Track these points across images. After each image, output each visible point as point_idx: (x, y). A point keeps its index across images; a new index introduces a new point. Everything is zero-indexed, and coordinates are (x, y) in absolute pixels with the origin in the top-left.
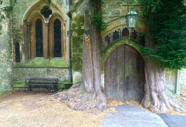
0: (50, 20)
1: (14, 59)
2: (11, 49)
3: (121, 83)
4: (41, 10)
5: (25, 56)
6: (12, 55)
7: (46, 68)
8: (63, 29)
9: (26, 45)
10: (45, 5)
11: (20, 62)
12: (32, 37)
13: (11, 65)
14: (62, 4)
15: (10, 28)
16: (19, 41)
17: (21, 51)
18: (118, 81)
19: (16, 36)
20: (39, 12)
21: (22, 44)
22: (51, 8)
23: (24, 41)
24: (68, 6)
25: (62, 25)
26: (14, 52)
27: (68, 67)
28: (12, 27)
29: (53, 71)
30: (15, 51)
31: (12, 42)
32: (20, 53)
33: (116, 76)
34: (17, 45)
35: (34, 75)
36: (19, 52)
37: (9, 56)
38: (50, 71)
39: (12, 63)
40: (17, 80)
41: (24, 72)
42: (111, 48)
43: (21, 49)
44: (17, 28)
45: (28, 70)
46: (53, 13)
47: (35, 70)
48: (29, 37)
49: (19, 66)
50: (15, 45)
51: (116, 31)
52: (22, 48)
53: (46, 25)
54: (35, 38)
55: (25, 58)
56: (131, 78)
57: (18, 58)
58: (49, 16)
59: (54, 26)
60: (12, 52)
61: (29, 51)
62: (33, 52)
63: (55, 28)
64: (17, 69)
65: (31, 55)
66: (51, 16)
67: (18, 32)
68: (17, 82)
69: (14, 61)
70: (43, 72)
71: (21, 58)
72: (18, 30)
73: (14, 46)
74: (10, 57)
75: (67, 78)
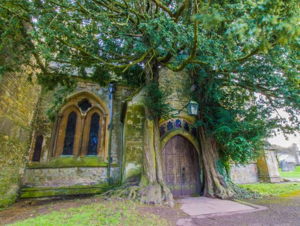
0: (88, 113)
1: (30, 157)
2: (30, 143)
3: (178, 175)
4: (79, 103)
5: (48, 152)
6: (29, 151)
7: (76, 168)
8: (101, 124)
9: (52, 139)
10: (84, 98)
11: (38, 160)
12: (61, 131)
13: (25, 165)
14: (104, 98)
15: (35, 117)
16: (44, 134)
17: (44, 147)
18: (175, 173)
19: (41, 128)
20: (76, 104)
21: (47, 138)
22: (91, 101)
23: (50, 134)
24: (111, 101)
25: (101, 119)
26: (32, 148)
27: (106, 165)
28: (38, 118)
29: (85, 171)
30: (34, 146)
31: (33, 135)
32: (42, 149)
33: (172, 168)
34: (39, 139)
35: (58, 177)
36: (41, 147)
37: (26, 152)
38: (82, 172)
39: (26, 162)
40: (29, 187)
41: (42, 175)
42: (167, 138)
43: (44, 144)
44: (45, 119)
45: (49, 172)
46: (92, 107)
47: (59, 171)
48: (57, 129)
49: (37, 167)
50: (36, 138)
51: (170, 122)
52: (46, 143)
53: (82, 118)
54: (65, 131)
55: (48, 155)
56: (187, 169)
57: (37, 156)
58: (87, 109)
59: (92, 120)
60: (30, 148)
61: (55, 147)
62: (60, 148)
63: (92, 121)
64: (32, 170)
65: (55, 152)
66: (89, 109)
67: (45, 124)
68: (28, 190)
69: (30, 159)
70: (72, 173)
71: (42, 156)
72: (45, 122)
73: (35, 140)
74: (27, 154)
75: (103, 180)
